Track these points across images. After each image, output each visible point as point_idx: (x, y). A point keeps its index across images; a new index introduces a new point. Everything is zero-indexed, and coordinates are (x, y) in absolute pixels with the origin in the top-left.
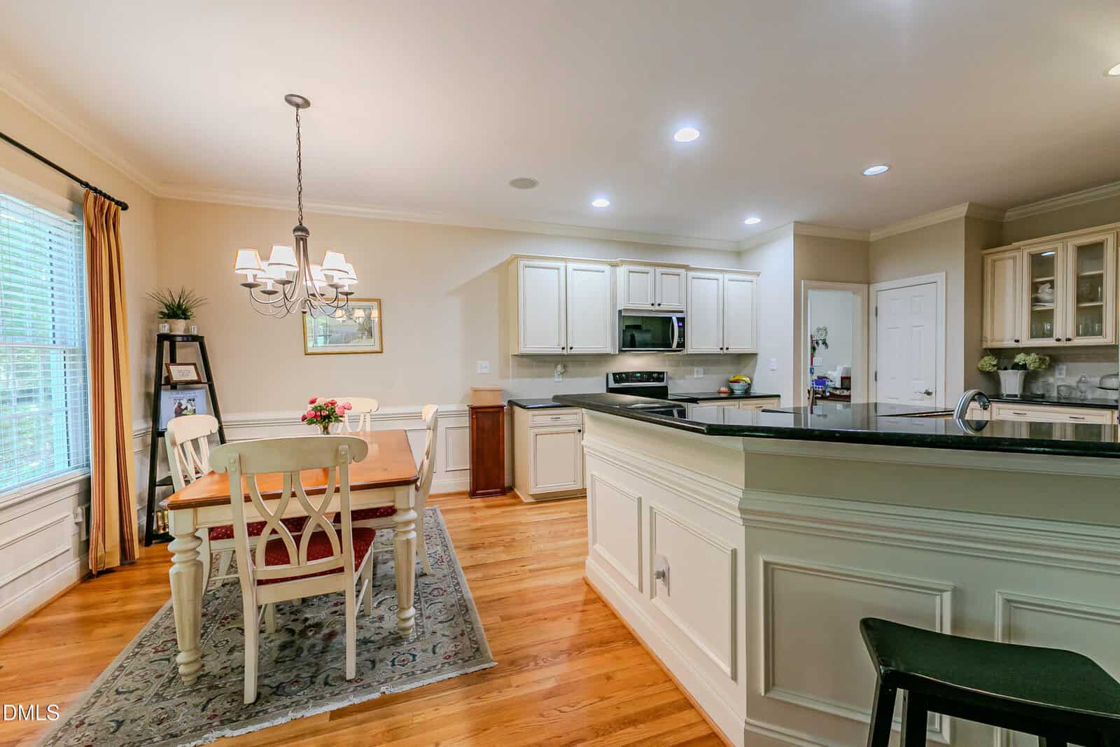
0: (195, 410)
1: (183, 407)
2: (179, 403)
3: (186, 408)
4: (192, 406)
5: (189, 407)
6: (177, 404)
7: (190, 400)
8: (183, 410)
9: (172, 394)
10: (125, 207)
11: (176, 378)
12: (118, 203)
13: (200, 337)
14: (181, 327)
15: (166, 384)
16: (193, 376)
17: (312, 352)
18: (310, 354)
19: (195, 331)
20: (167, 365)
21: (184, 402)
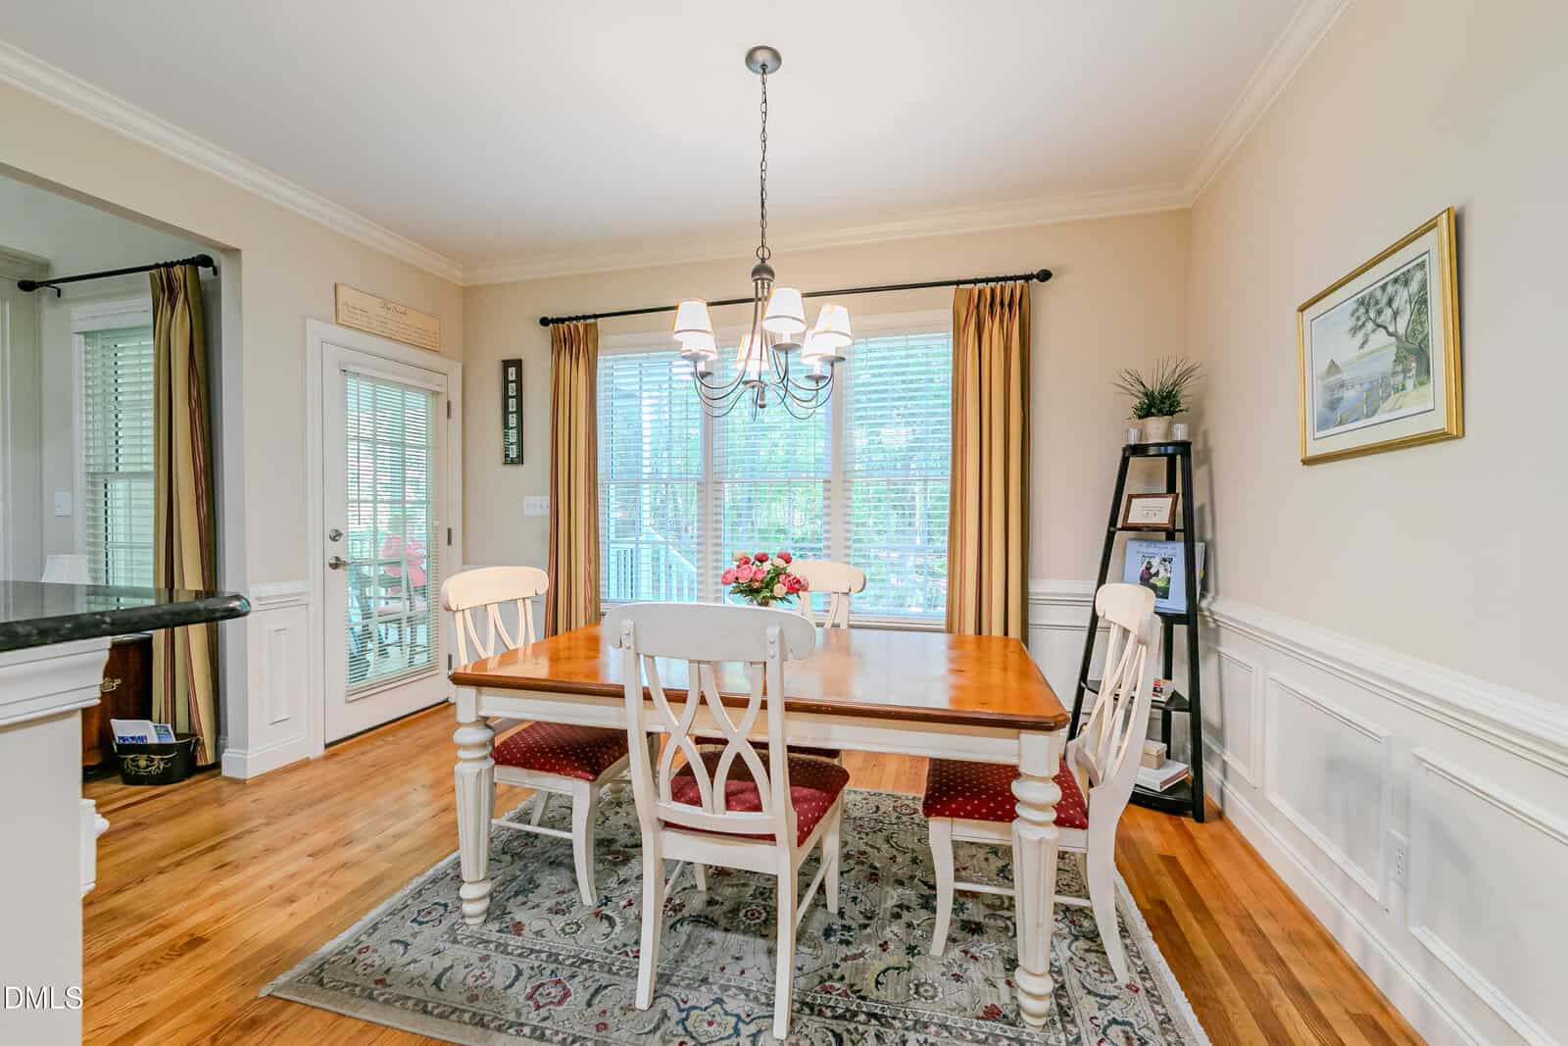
0: (1169, 579)
1: (1153, 571)
2: (1149, 563)
3: (1157, 574)
4: (1166, 570)
5: (1162, 571)
6: (1145, 565)
7: (1165, 560)
8: (1151, 576)
9: (1141, 546)
10: (1045, 276)
11: (1132, 520)
12: (1027, 278)
13: (1184, 447)
14: (1155, 430)
15: (1123, 529)
16: (1162, 518)
17: (1310, 454)
18: (1308, 462)
19: (1180, 433)
20: (1131, 497)
21: (1155, 562)
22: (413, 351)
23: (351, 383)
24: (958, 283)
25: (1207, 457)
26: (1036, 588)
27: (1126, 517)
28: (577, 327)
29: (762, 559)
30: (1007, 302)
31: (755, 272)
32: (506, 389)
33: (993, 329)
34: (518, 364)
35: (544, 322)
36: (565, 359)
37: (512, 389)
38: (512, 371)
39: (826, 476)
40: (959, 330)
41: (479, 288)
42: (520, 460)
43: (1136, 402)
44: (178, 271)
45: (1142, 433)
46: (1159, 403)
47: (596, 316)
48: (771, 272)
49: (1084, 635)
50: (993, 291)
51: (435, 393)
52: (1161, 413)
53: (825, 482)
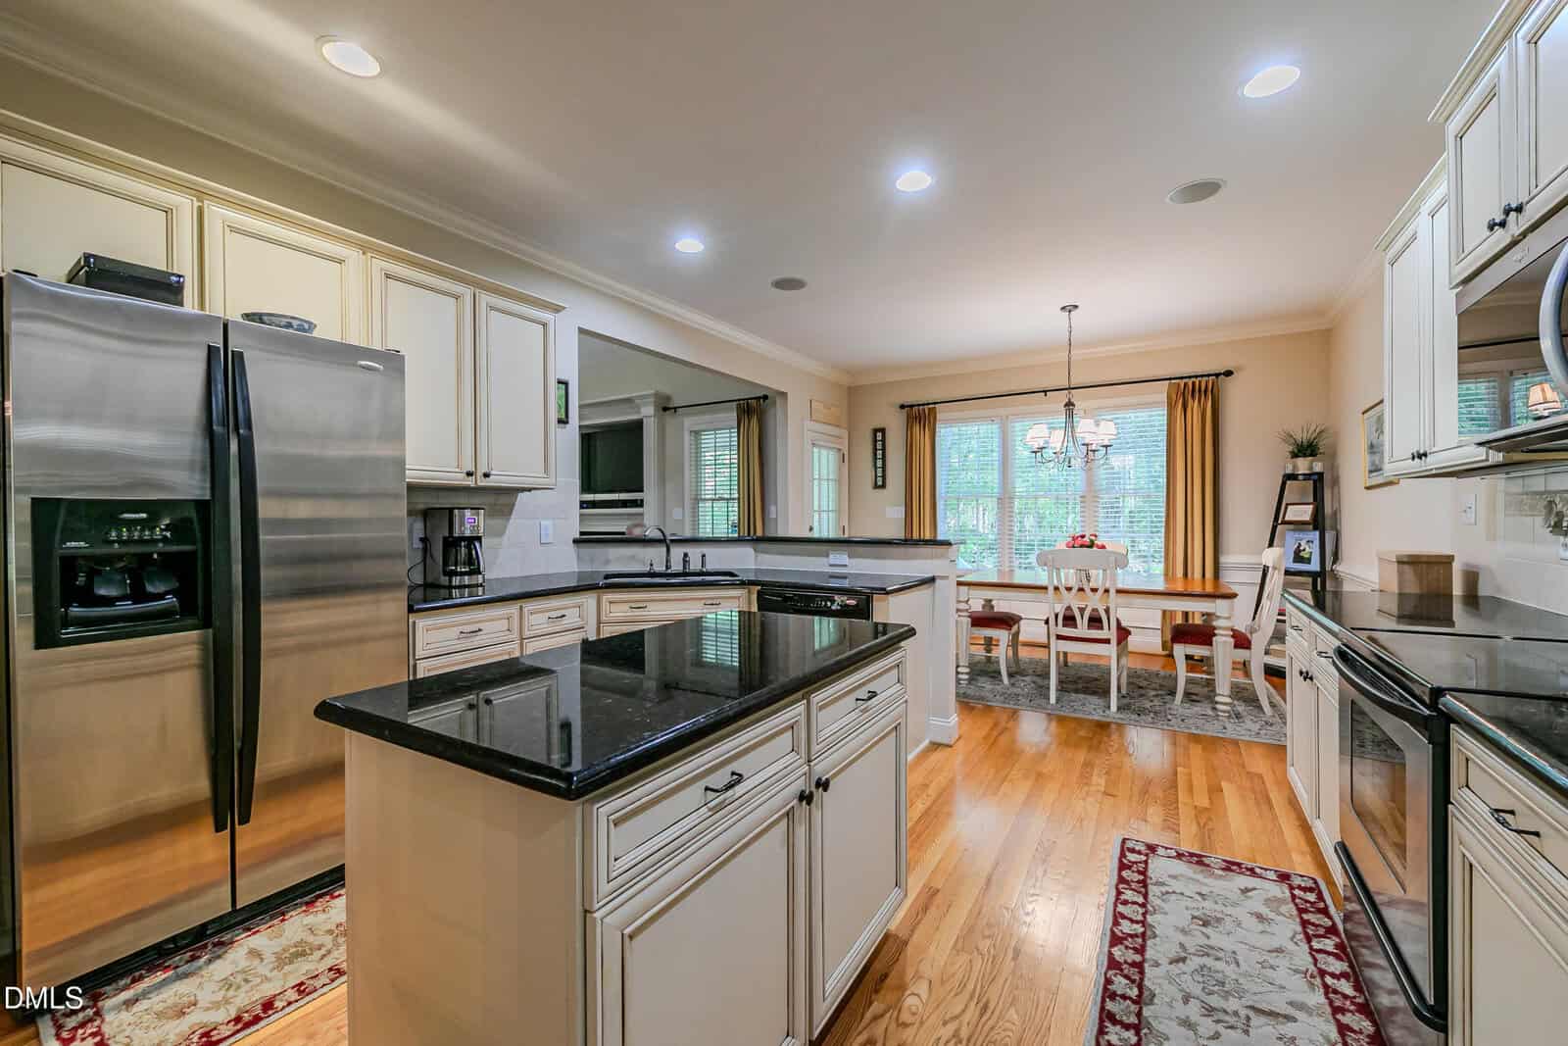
0: (1311, 552)
2: (1299, 544)
3: (1304, 550)
5: (1307, 548)
6: (1296, 545)
7: (1307, 542)
8: (1301, 551)
10: (1229, 373)
11: (1287, 518)
12: (1217, 375)
13: (1321, 475)
14: (1303, 465)
15: (1282, 523)
16: (1307, 517)
17: (1368, 485)
18: (1368, 488)
19: (1318, 467)
20: (1287, 505)
21: (1303, 543)
22: (830, 427)
23: (816, 450)
24: (1170, 379)
25: (1336, 482)
26: (1224, 559)
27: (1284, 518)
28: (924, 410)
29: (1083, 537)
30: (1203, 388)
31: (1066, 405)
32: (875, 446)
33: (1194, 406)
34: (883, 431)
35: (902, 407)
36: (916, 429)
37: (879, 445)
38: (879, 435)
39: (1081, 494)
40: (1171, 407)
41: (861, 387)
42: (883, 486)
43: (1291, 448)
44: (754, 402)
45: (1295, 467)
46: (1306, 449)
47: (935, 403)
48: (1073, 405)
49: (1257, 589)
50: (1194, 383)
51: (840, 450)
52: (1305, 456)
53: (1081, 497)
